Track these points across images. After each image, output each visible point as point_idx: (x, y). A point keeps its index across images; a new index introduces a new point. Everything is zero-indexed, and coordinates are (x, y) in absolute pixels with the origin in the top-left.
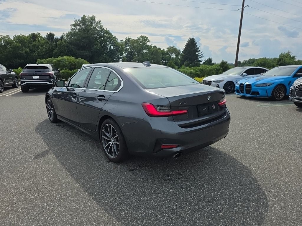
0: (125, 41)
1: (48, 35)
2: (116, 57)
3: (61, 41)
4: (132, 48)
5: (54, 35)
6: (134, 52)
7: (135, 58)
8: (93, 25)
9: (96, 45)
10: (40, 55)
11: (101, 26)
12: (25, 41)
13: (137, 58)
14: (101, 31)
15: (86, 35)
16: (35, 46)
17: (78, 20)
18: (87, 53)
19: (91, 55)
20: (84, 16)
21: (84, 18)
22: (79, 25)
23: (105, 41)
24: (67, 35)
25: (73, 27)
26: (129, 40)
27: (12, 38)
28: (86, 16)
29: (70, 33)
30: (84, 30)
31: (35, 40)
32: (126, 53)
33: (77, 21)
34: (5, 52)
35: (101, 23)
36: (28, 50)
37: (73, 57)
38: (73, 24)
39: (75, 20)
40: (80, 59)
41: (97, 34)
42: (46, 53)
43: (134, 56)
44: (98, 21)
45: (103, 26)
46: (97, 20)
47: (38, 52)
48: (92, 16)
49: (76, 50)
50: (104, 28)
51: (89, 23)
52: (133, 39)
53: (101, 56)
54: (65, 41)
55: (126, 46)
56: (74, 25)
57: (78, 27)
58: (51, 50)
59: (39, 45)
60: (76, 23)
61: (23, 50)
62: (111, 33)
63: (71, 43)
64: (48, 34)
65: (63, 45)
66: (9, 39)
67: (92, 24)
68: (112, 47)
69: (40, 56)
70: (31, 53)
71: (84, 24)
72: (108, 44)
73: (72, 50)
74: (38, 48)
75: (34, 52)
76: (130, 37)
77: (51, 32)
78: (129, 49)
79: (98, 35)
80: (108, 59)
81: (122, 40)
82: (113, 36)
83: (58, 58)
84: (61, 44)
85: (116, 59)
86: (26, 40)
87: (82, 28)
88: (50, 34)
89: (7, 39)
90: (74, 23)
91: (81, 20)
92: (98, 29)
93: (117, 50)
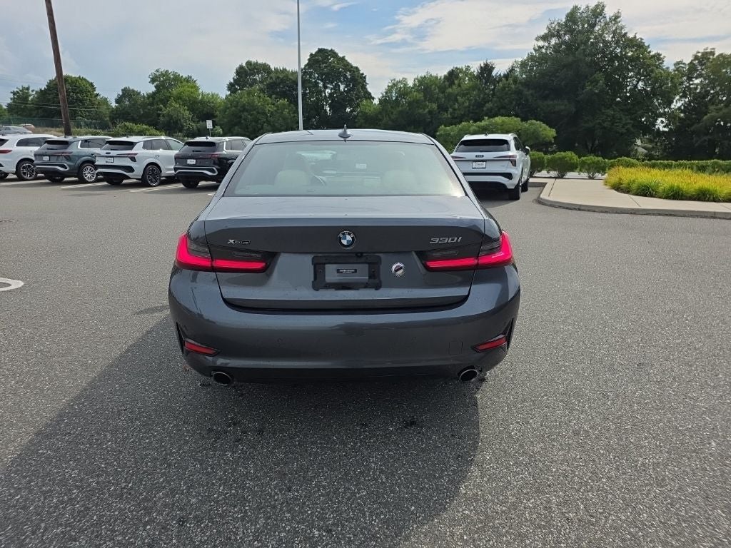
0: (691, 63)
1: (481, 67)
2: (648, 110)
3: (507, 80)
4: (712, 82)
5: (494, 68)
6: (717, 93)
7: (714, 114)
8: (597, 28)
9: (592, 83)
10: (456, 115)
11: (616, 29)
12: (433, 86)
13: (721, 113)
14: (617, 43)
15: (571, 58)
16: (449, 97)
17: (556, 23)
18: (563, 107)
19: (574, 110)
20: (576, 8)
21: (572, 17)
22: (559, 36)
23: (622, 70)
24: (523, 64)
25: (541, 43)
26: (703, 58)
27: (410, 83)
28: (579, 9)
29: (531, 58)
30: (569, 46)
31: (452, 83)
32: (687, 100)
33: (553, 25)
34: (395, 112)
35: (619, 20)
36: (435, 106)
37: (515, 119)
38: (542, 34)
39: (548, 23)
40: (534, 121)
41: (603, 52)
42: (469, 111)
43: (712, 108)
44: (612, 15)
45: (622, 28)
46: (609, 12)
47: (454, 109)
48: (597, 6)
49: (536, 100)
50: (626, 34)
51: (586, 26)
52: (721, 54)
53: (600, 111)
54: (515, 81)
55: (690, 79)
56: (545, 38)
57: (554, 41)
58: (480, 105)
59: (457, 95)
60: (550, 31)
61: (425, 107)
62: (646, 44)
63: (526, 84)
64: (482, 65)
65: (509, 90)
66: (405, 85)
67: (594, 25)
68: (641, 85)
69: (456, 118)
70: (439, 112)
71: (571, 31)
72: (631, 77)
73: (527, 100)
74: (456, 100)
75: (446, 110)
76: (709, 50)
77: (488, 62)
78: (699, 87)
79: (604, 56)
80: (621, 119)
81: (678, 63)
82: (650, 52)
83: (481, 121)
84: (504, 88)
85: (648, 118)
86: (436, 85)
87: (564, 42)
88: (486, 65)
89: (402, 86)
90: (546, 31)
91: (564, 20)
92: (609, 38)
93: (654, 93)
